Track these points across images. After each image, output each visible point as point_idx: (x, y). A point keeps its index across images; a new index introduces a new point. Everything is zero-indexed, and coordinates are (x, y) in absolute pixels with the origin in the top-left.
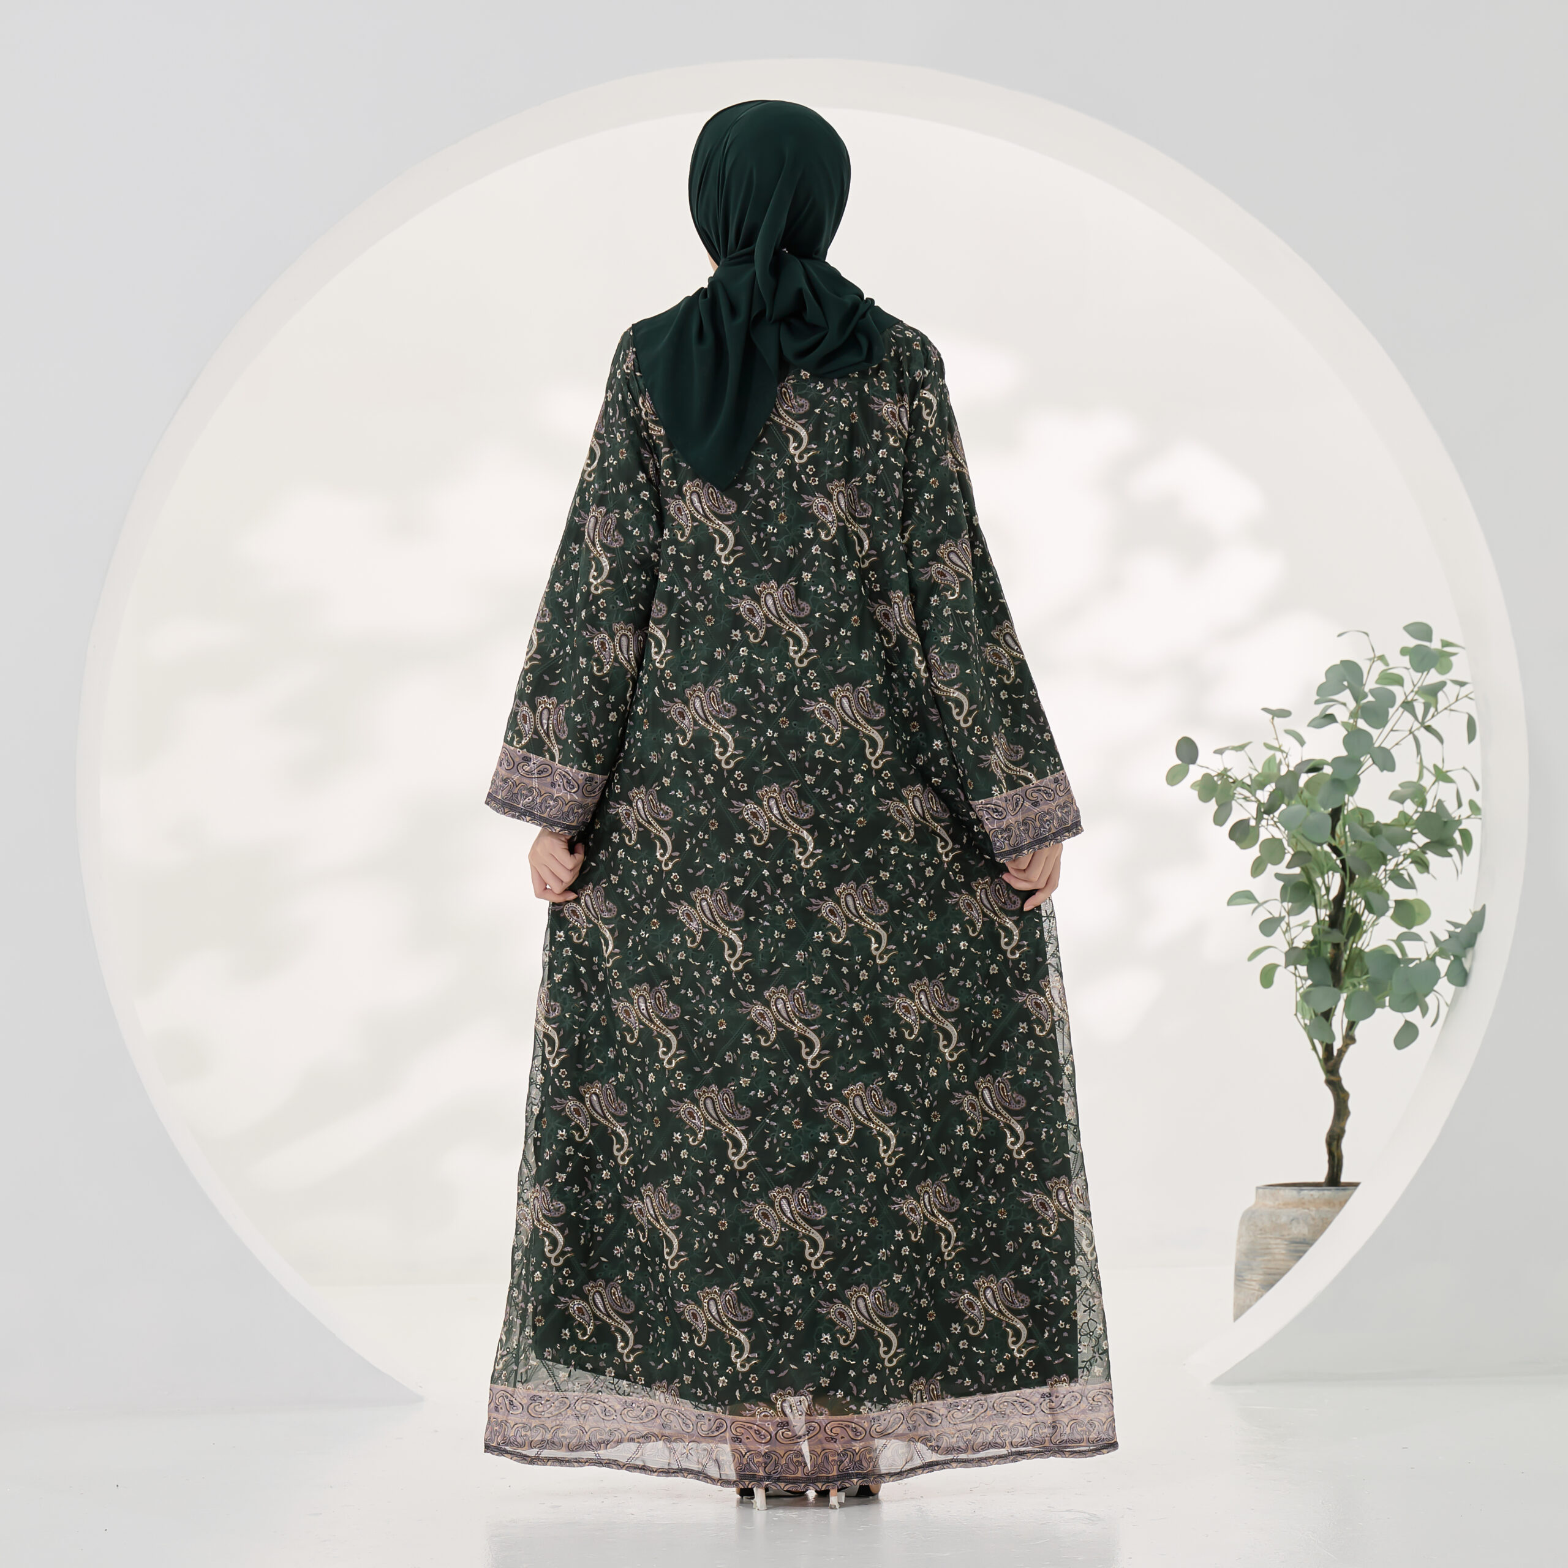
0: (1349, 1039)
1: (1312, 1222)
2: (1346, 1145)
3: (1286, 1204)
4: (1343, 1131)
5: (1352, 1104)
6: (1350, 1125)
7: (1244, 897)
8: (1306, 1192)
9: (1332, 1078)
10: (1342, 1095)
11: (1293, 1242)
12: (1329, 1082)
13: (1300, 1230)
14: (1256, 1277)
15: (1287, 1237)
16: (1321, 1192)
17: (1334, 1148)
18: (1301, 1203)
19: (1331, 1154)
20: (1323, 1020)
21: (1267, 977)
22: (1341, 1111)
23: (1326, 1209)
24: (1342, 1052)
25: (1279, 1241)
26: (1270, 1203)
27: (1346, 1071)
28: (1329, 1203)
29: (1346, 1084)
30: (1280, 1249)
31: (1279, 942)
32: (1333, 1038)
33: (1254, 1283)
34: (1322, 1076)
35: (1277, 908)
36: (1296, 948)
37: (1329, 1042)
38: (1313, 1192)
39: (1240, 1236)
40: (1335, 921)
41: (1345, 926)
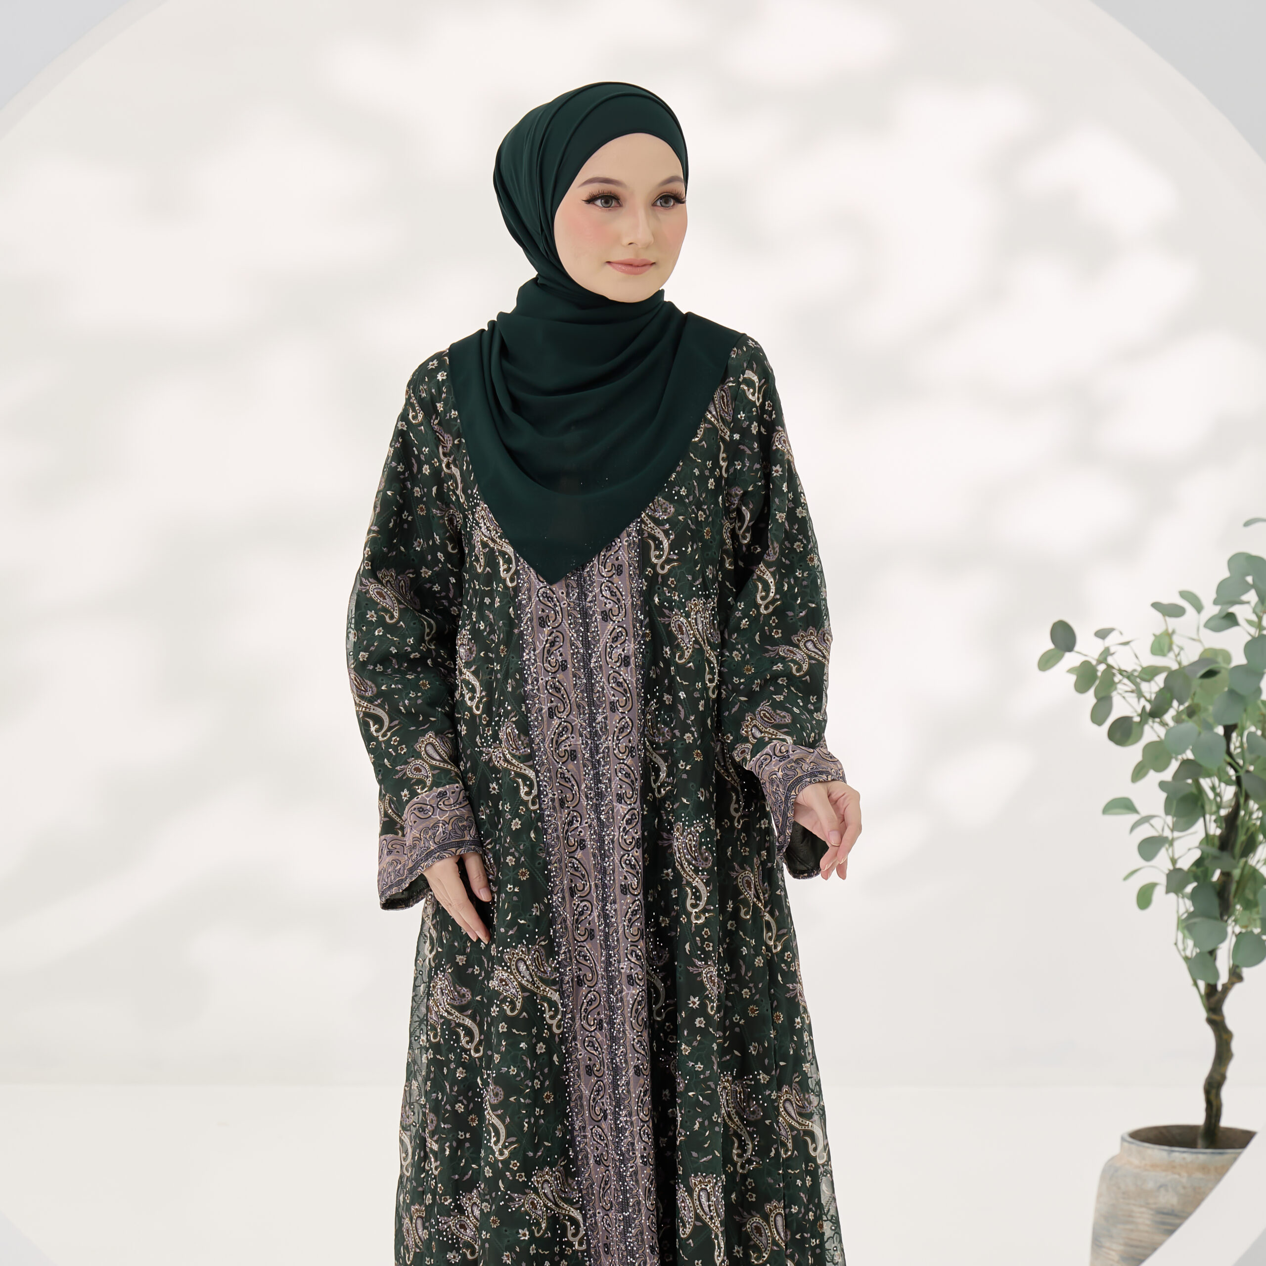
0: (1236, 976)
1: (1182, 1191)
2: (1227, 1093)
3: (1154, 1166)
4: (1223, 1078)
5: (1235, 1046)
6: (1233, 1070)
7: (1124, 805)
8: (1177, 1154)
9: (1215, 1017)
10: (1225, 1036)
11: (1160, 1212)
12: (1210, 1021)
13: (1168, 1200)
14: (1115, 1247)
15: (1153, 1206)
16: (1194, 1156)
17: (1212, 1097)
18: (1171, 1167)
19: (1209, 1102)
20: (1208, 956)
21: (1144, 898)
22: (1223, 1054)
23: (1199, 1175)
24: (1227, 988)
25: (1143, 1210)
26: (1136, 1161)
27: (1231, 1009)
28: (1204, 1168)
29: (1231, 1022)
30: (1144, 1219)
31: (1162, 862)
32: (1216, 975)
33: (1113, 1253)
34: (1203, 1014)
35: (1162, 824)
36: (1180, 870)
37: (1212, 982)
38: (1185, 1155)
39: (1100, 1195)
40: (1225, 843)
41: (1238, 849)
